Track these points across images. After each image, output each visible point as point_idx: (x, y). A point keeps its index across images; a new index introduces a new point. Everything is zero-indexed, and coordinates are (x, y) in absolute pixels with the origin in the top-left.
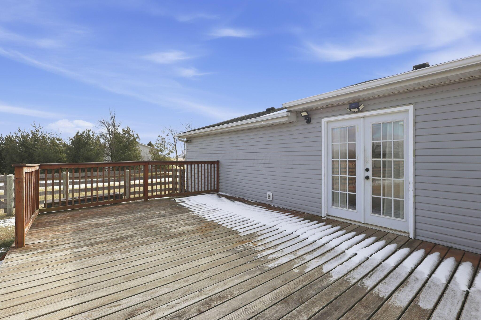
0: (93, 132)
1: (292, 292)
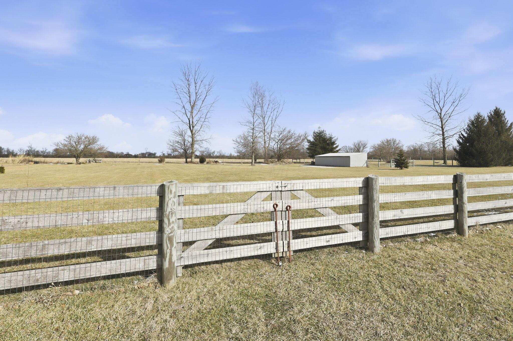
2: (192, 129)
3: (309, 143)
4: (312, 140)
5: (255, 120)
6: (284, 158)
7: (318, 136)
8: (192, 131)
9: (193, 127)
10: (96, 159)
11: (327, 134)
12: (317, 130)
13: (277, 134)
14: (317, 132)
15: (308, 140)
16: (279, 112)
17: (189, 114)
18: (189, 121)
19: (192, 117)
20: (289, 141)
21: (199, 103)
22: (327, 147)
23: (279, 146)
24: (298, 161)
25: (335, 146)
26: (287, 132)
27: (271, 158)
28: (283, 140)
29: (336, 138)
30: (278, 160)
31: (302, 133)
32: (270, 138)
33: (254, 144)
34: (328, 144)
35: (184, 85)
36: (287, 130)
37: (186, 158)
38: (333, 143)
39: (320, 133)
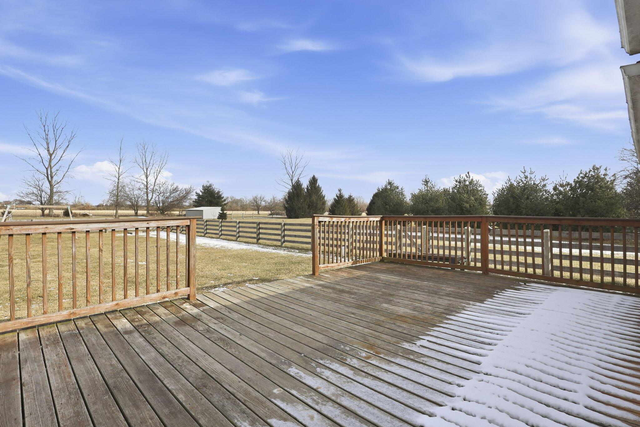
0: (606, 170)
1: (223, 384)
2: (50, 180)
3: (197, 196)
4: (200, 193)
6: (168, 211)
7: (206, 189)
9: (51, 177)
11: (215, 188)
12: (206, 184)
15: (196, 193)
18: (47, 171)
19: (51, 166)
22: (213, 200)
25: (223, 200)
29: (223, 192)
34: (216, 198)
38: (221, 197)
39: (208, 187)
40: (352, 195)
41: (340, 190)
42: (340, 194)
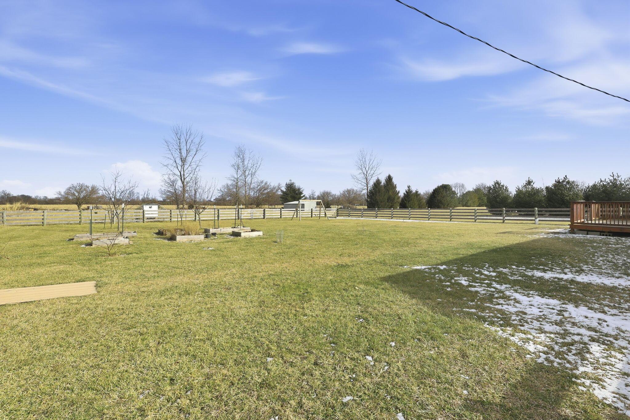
2: (183, 180)
3: (282, 192)
4: (284, 190)
5: (238, 176)
6: (262, 205)
7: (289, 187)
8: (183, 182)
9: (184, 179)
10: (97, 205)
11: (297, 186)
12: (288, 182)
13: (256, 186)
14: (289, 184)
15: (281, 190)
16: (258, 167)
17: (180, 168)
18: (181, 174)
19: (184, 170)
20: (266, 191)
21: (189, 159)
22: (296, 196)
23: (257, 195)
24: (273, 207)
25: (302, 195)
26: (264, 184)
27: (251, 205)
28: (260, 190)
29: (303, 189)
30: (257, 207)
31: (276, 185)
32: (250, 189)
33: (238, 195)
34: (297, 194)
35: (174, 142)
36: (264, 182)
37: (178, 205)
38: (301, 193)
39: (291, 185)
40: (418, 191)
41: (409, 187)
42: (409, 190)
